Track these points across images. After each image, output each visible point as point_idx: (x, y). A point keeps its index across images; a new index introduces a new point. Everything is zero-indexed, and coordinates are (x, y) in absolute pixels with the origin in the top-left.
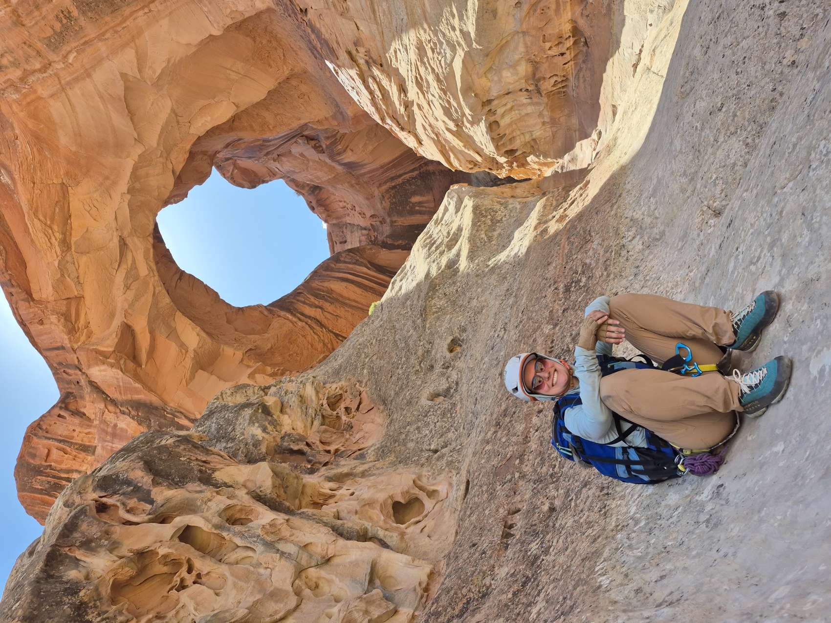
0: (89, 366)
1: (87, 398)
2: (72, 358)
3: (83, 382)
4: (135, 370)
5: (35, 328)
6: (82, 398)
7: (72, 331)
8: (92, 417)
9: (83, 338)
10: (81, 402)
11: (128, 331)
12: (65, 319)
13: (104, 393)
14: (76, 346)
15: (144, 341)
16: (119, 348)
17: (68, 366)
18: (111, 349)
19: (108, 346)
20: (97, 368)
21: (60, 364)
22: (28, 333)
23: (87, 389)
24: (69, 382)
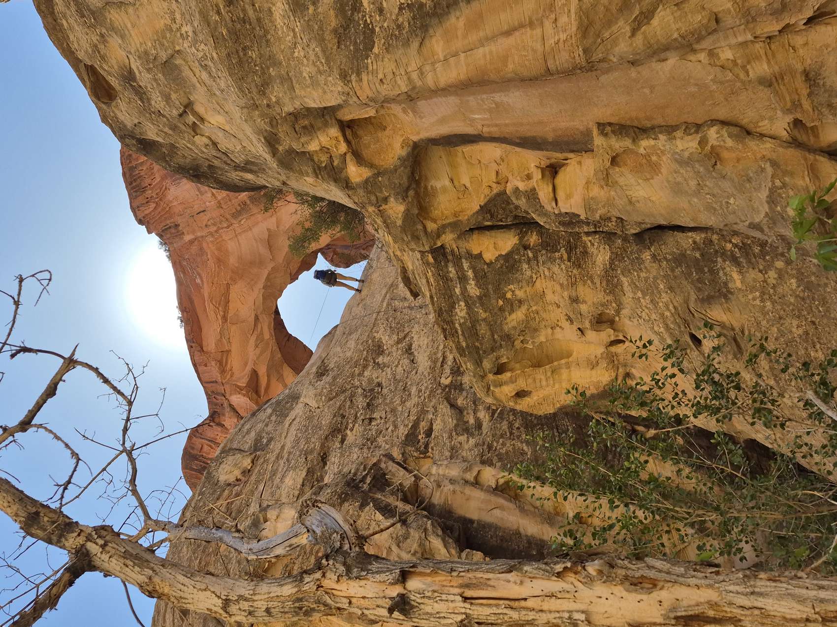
0: (231, 394)
1: (227, 414)
2: (221, 389)
3: (226, 404)
4: (257, 400)
5: (200, 369)
6: (224, 415)
7: (223, 371)
8: (229, 427)
9: (228, 377)
10: (222, 418)
11: (255, 374)
12: (220, 364)
13: (237, 412)
14: (224, 382)
15: (263, 381)
16: (249, 385)
17: (218, 394)
18: (245, 385)
19: (243, 383)
20: (235, 396)
21: (213, 392)
22: (197, 371)
23: (228, 409)
24: (216, 404)
